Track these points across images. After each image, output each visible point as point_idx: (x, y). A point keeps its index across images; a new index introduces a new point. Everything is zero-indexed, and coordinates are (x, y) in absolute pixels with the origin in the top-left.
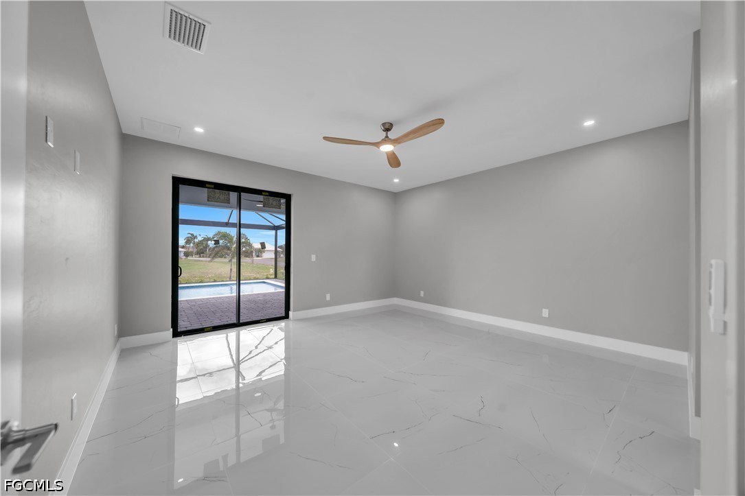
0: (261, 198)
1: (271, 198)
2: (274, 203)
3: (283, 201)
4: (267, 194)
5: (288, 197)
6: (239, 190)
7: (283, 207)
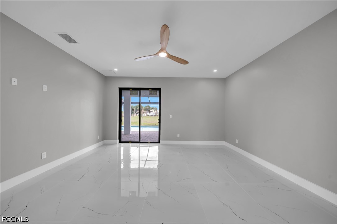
0: (148, 91)
1: (153, 91)
2: (154, 93)
3: (158, 92)
4: (151, 89)
5: (159, 89)
6: (140, 89)
7: (158, 94)
